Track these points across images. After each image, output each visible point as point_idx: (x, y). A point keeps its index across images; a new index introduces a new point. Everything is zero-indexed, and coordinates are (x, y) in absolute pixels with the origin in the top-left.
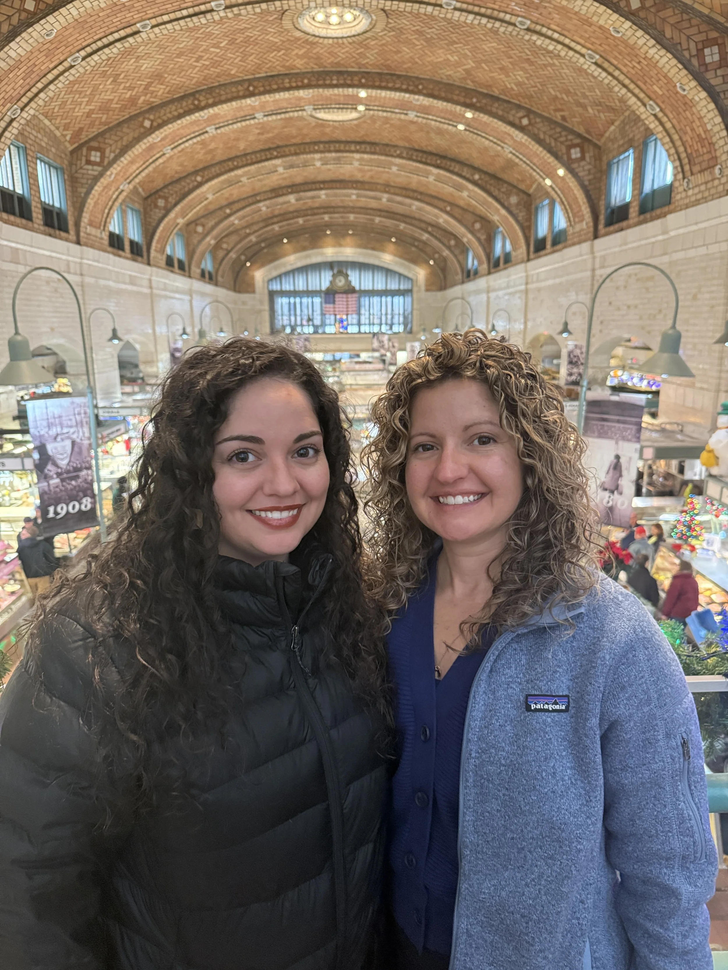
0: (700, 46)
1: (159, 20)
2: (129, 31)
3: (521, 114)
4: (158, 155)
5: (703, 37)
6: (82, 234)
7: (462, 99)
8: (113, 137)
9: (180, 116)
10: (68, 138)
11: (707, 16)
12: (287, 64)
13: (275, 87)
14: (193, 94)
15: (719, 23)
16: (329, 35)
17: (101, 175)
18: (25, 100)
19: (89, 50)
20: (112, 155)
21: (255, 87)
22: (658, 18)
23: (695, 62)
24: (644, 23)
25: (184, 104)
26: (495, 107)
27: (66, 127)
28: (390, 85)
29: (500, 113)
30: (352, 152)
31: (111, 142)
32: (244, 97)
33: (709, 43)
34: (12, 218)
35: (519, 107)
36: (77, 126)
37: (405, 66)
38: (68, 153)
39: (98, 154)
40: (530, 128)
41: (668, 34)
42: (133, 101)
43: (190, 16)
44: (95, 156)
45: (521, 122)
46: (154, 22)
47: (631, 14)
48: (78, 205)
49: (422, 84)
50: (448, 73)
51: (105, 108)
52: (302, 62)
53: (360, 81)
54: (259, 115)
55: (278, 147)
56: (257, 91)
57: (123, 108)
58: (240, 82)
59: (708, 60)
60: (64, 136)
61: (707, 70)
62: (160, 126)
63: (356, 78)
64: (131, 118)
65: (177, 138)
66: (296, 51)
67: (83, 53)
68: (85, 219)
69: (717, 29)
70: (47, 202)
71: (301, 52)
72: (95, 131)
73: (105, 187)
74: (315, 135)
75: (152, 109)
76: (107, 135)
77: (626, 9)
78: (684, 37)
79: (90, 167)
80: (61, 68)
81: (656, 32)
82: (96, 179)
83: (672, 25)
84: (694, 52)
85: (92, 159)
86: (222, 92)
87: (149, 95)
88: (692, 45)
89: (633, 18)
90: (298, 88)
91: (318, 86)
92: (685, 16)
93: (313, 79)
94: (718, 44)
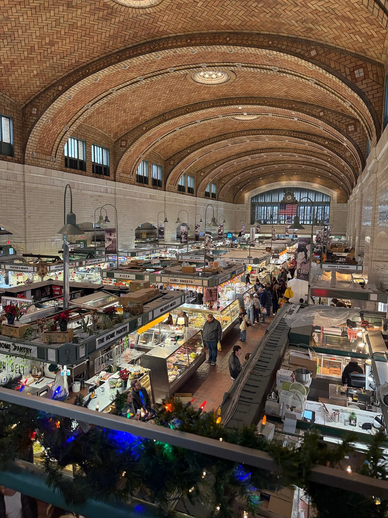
0: (352, 70)
1: (119, 87)
2: (107, 93)
3: (319, 110)
4: (155, 142)
5: (354, 64)
6: (117, 177)
7: (287, 106)
8: (131, 135)
9: (158, 124)
10: (112, 136)
11: (355, 54)
12: (201, 97)
13: (198, 108)
14: (163, 114)
15: (362, 56)
16: (213, 83)
17: (125, 151)
18: (70, 123)
19: (93, 102)
20: (130, 143)
21: (189, 109)
22: (326, 59)
23: (349, 78)
24: (318, 62)
25: (159, 119)
26: (305, 108)
27: (110, 132)
28: (251, 102)
29: (308, 111)
30: (261, 134)
31: (130, 137)
32: (185, 114)
33: (357, 67)
34: (77, 171)
35: (318, 107)
36: (115, 132)
37: (256, 93)
38: (113, 143)
39: (125, 142)
40: (325, 117)
41: (333, 66)
42: (137, 119)
43: (131, 84)
44: (124, 144)
45: (319, 114)
46: (116, 88)
47: (311, 58)
48: (116, 164)
49: (266, 100)
50: (278, 94)
51: (125, 123)
52: (208, 96)
53: (237, 102)
54: (198, 121)
55: (225, 134)
56: (190, 111)
57: (133, 123)
58: (183, 108)
59: (357, 76)
60: (110, 136)
61: (357, 82)
62: (149, 129)
63: (235, 100)
64: (138, 127)
65: (162, 134)
66: (202, 92)
67: (91, 103)
68: (119, 170)
69: (361, 60)
70: (99, 163)
71: (205, 92)
72: (123, 133)
73: (129, 157)
74: (241, 127)
75: (147, 122)
76: (129, 134)
77: (308, 57)
78: (342, 67)
79: (121, 148)
80: (83, 110)
81: (325, 66)
82: (123, 153)
83: (335, 61)
84: (348, 73)
85: (123, 144)
86: (175, 112)
87: (143, 117)
88: (347, 70)
89: (312, 61)
90: (208, 108)
91: (217, 106)
92: (342, 56)
93: (215, 103)
94: (362, 67)
